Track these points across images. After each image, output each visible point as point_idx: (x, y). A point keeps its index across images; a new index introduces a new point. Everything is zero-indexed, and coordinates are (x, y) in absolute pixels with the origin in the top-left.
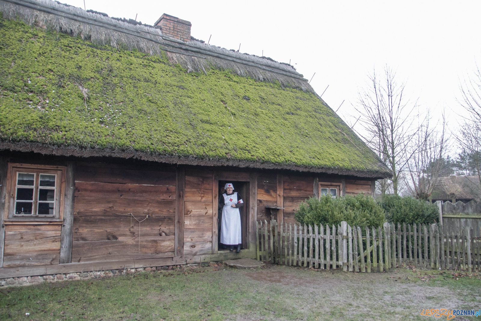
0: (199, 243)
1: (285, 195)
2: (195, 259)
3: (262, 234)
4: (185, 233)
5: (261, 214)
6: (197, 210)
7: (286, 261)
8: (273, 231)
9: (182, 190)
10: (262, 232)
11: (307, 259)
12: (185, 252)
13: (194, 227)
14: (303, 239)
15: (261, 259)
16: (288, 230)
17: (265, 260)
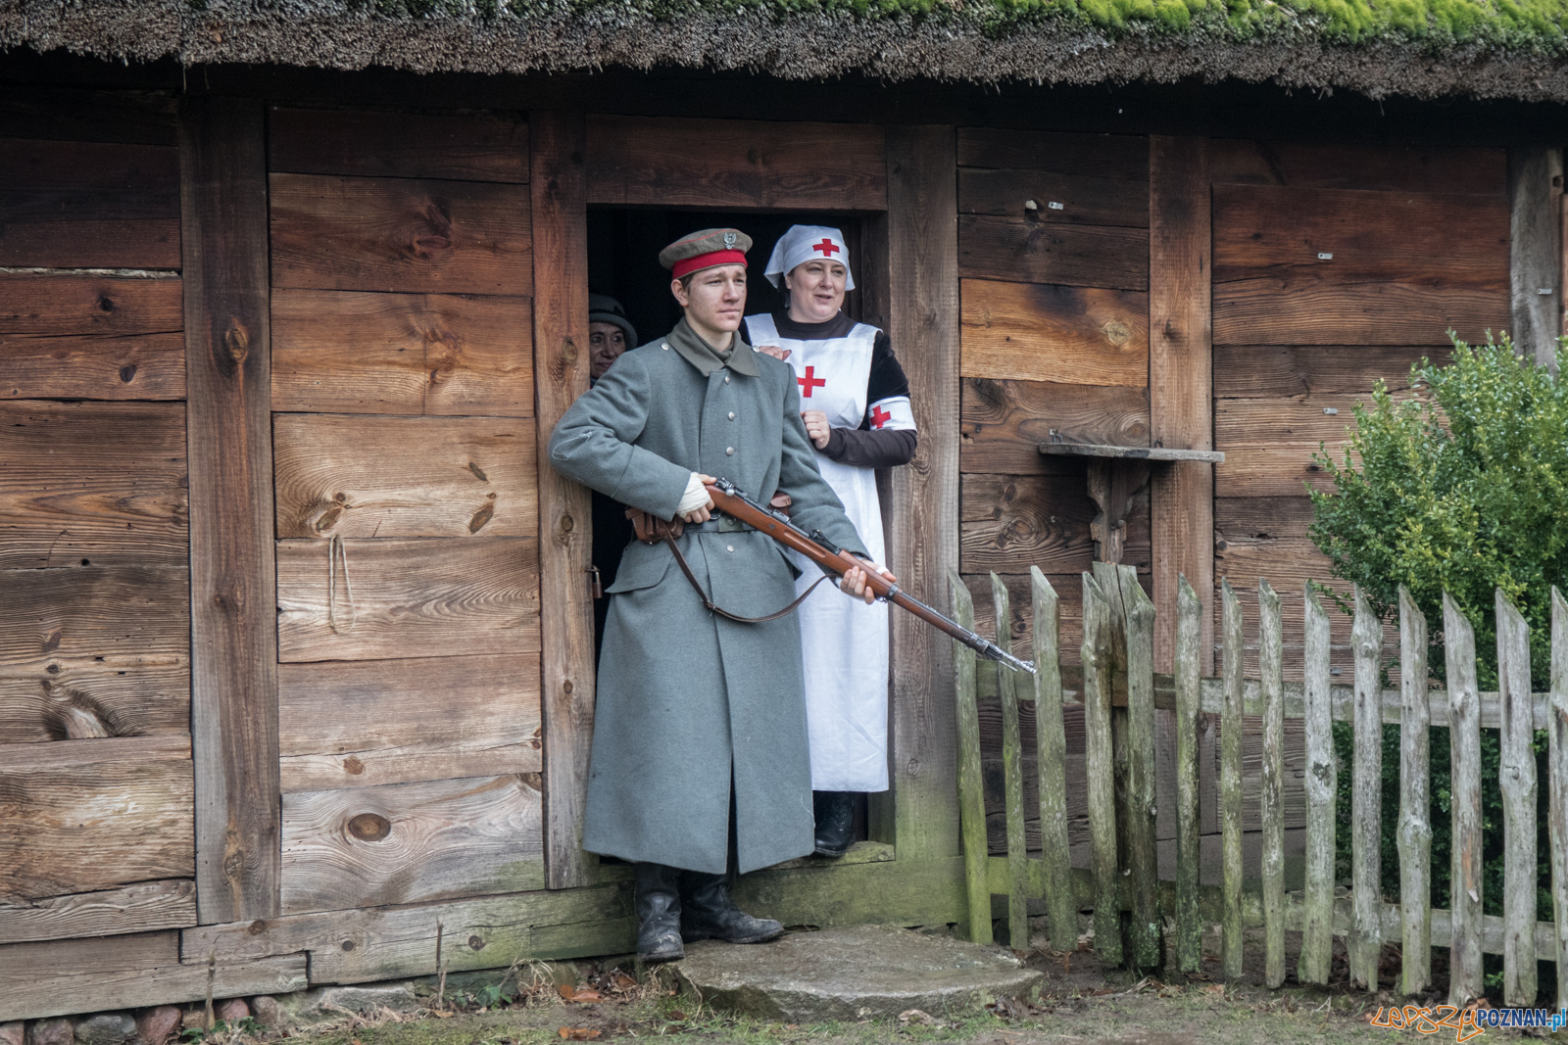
0: (420, 794)
1: (1228, 331)
2: (390, 940)
3: (1008, 702)
4: (284, 709)
5: (997, 513)
6: (397, 495)
7: (1234, 943)
8: (1114, 668)
9: (247, 308)
10: (1004, 685)
11: (1427, 927)
12: (291, 880)
13: (373, 648)
14: (1390, 738)
15: (1001, 933)
16: (1252, 657)
17: (1039, 943)
